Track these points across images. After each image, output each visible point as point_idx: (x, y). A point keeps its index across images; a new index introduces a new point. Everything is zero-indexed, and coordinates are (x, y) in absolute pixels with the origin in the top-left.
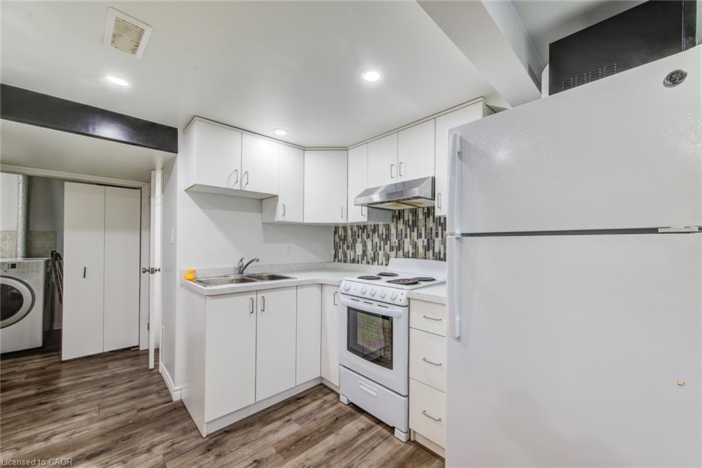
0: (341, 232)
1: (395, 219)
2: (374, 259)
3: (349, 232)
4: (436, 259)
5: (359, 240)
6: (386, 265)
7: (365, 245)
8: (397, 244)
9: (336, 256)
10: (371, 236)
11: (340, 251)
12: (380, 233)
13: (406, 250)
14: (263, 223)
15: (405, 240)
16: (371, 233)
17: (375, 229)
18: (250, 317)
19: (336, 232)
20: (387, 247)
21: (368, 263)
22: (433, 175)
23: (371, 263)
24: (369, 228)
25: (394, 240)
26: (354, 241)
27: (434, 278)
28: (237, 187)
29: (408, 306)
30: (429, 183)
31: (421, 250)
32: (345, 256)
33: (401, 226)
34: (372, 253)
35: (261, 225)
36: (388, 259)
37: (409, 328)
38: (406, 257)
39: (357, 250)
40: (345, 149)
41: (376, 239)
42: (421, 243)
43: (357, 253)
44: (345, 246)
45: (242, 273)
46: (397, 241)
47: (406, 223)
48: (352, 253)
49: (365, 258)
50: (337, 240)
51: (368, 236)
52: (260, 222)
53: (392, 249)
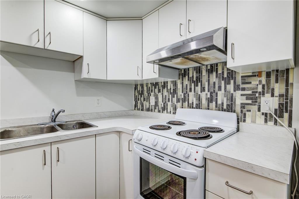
0: (139, 88)
1: (181, 77)
2: (164, 109)
3: (145, 88)
4: (219, 110)
5: (152, 94)
6: (174, 113)
7: (157, 98)
8: (183, 97)
9: (136, 106)
10: (161, 91)
11: (139, 102)
12: (169, 88)
13: (190, 102)
14: (75, 81)
15: (190, 93)
16: (161, 89)
17: (165, 85)
18: (43, 169)
19: (136, 88)
20: (175, 99)
21: (159, 111)
22: (225, 26)
23: (161, 111)
24: (160, 85)
25: (180, 94)
26: (149, 95)
27: (222, 128)
28: (40, 45)
29: (204, 166)
30: (221, 34)
31: (204, 102)
32: (142, 106)
33: (186, 82)
34: (163, 104)
35: (74, 82)
36: (175, 109)
37: (205, 190)
38: (190, 108)
39: (151, 102)
40: (140, 19)
41: (165, 93)
42: (204, 96)
43: (151, 104)
44: (142, 99)
45: (55, 121)
46: (183, 94)
47: (191, 80)
48: (147, 104)
49: (157, 107)
50: (137, 94)
51: (159, 91)
52: (74, 80)
53: (178, 101)
